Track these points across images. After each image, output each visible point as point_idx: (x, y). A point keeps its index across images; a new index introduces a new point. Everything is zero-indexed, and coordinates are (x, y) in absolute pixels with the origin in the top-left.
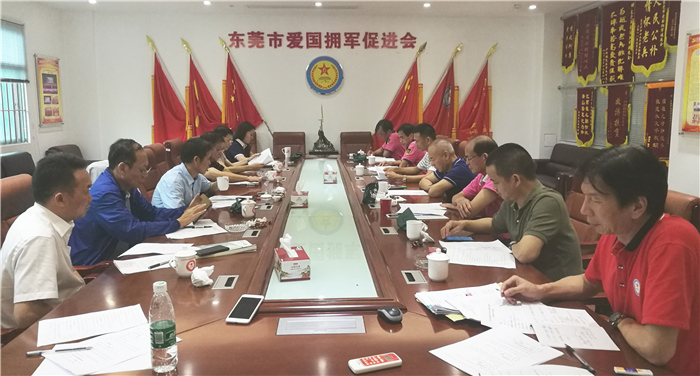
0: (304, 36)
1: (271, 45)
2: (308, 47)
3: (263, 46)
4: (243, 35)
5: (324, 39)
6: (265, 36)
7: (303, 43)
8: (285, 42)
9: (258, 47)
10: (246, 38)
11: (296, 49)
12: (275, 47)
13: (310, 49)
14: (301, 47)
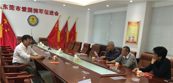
0: (27, 8)
1: (16, 10)
2: (28, 12)
3: (14, 10)
4: (7, 6)
5: (33, 10)
6: (15, 7)
7: (27, 10)
8: (21, 10)
9: (12, 10)
10: (8, 7)
11: (24, 12)
12: (18, 10)
13: (29, 12)
14: (26, 12)
